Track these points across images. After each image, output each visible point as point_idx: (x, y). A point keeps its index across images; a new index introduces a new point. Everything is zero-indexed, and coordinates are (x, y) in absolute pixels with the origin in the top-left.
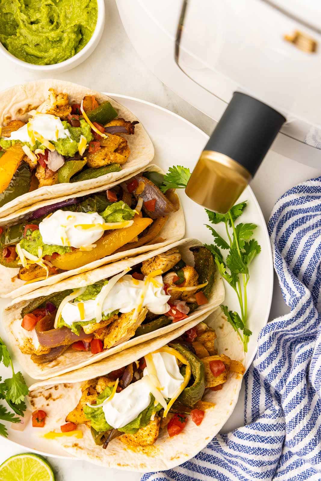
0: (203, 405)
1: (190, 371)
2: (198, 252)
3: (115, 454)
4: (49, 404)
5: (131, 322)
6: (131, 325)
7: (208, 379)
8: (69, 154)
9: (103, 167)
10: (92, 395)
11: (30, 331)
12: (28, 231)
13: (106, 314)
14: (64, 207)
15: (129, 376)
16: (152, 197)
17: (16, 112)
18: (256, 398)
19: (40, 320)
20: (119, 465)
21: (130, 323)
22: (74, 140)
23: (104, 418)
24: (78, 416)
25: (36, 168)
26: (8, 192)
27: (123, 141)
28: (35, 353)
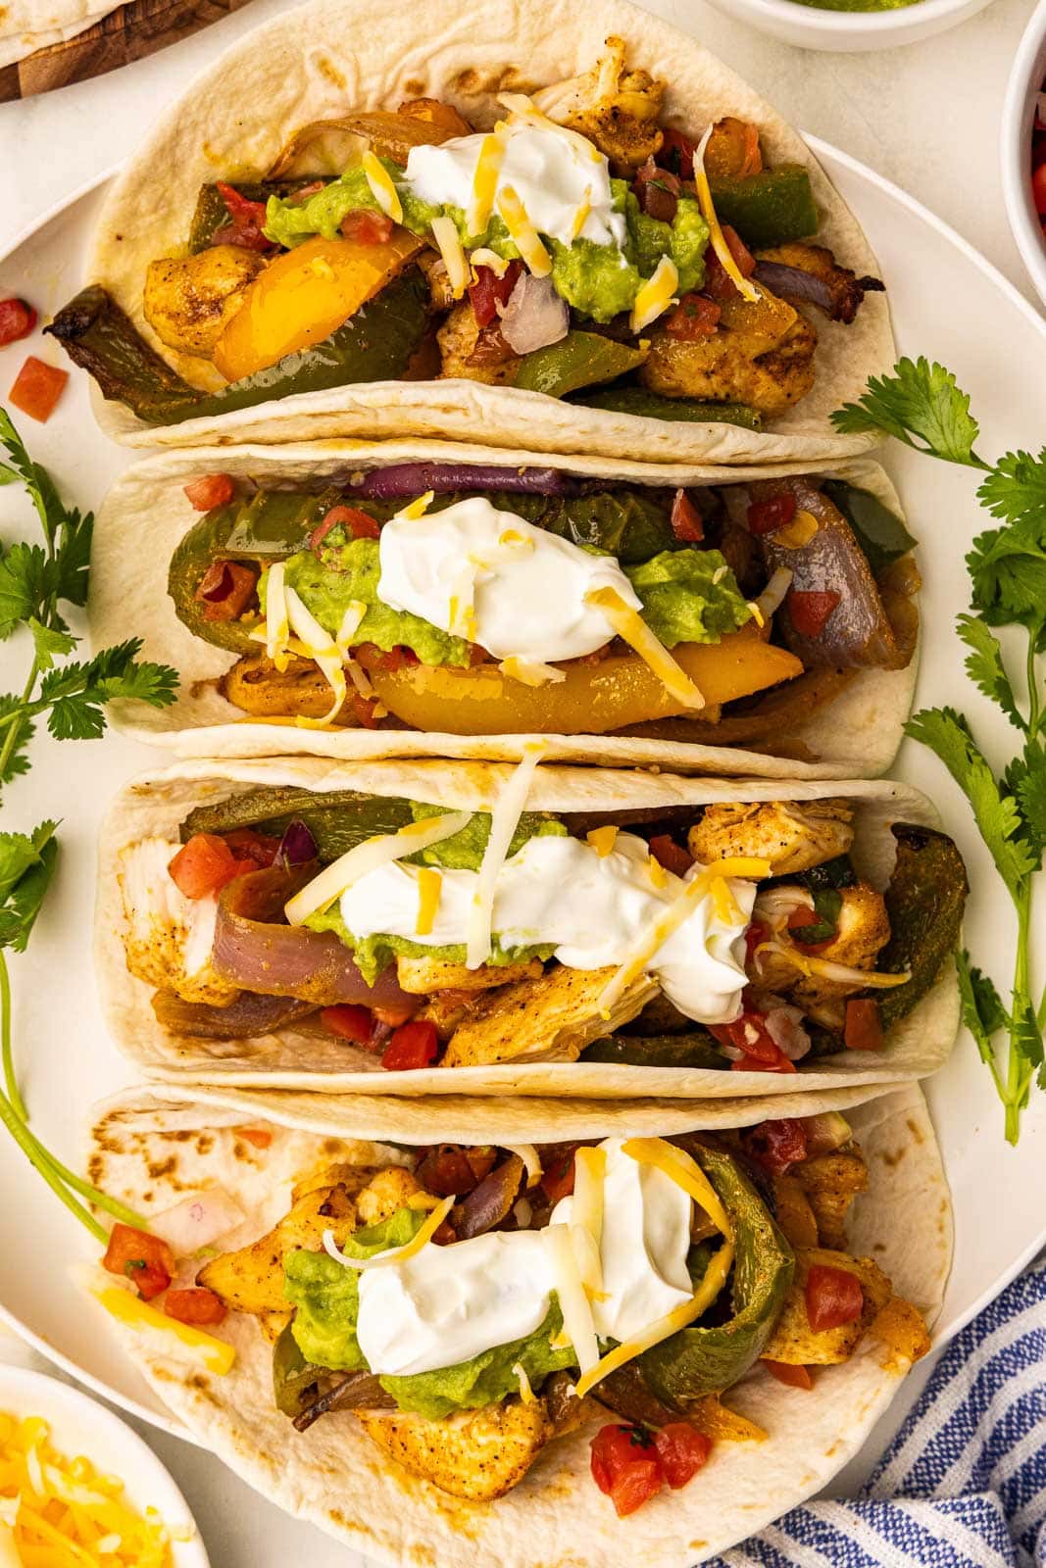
0: (718, 1418)
1: (723, 1274)
2: (917, 850)
3: (332, 1470)
4: (156, 1196)
5: (582, 1009)
6: (578, 1020)
7: (784, 1326)
8: (595, 307)
9: (692, 401)
10: (336, 1217)
11: (190, 901)
12: (338, 530)
13: (505, 945)
14: (499, 491)
15: (495, 1202)
16: (827, 583)
17: (452, 73)
18: (935, 1466)
19: (244, 873)
20: (337, 1516)
21: (578, 1012)
22: (632, 261)
23: (353, 1322)
24: (251, 1278)
25: (451, 310)
26: (319, 357)
27: (807, 333)
28: (178, 986)
